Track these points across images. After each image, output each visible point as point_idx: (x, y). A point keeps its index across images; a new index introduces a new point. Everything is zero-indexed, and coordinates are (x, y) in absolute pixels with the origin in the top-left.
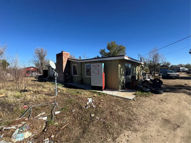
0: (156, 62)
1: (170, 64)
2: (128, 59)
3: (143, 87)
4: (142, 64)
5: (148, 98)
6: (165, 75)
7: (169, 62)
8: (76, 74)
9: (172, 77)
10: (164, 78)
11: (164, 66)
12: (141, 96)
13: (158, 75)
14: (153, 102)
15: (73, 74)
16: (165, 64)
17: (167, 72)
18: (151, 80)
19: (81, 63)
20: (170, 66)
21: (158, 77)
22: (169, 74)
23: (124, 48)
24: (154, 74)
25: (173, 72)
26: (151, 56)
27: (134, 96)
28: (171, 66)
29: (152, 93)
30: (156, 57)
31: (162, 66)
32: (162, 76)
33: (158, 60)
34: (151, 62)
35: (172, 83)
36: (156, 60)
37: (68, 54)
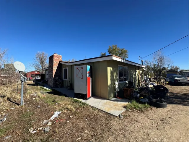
0: (161, 65)
1: (178, 68)
2: (120, 61)
3: (141, 95)
4: (144, 68)
5: (142, 114)
6: (173, 80)
7: (177, 66)
8: (67, 79)
9: (181, 83)
10: (171, 84)
11: (171, 70)
12: (133, 111)
13: (164, 80)
14: (149, 122)
15: (64, 78)
16: (173, 69)
17: (174, 77)
18: (154, 86)
19: (71, 65)
20: (178, 71)
21: (163, 82)
22: (178, 80)
23: (126, 51)
24: (160, 79)
25: (182, 77)
26: (155, 60)
27: (124, 110)
28: (181, 71)
29: (150, 105)
30: (161, 60)
31: (169, 71)
32: (169, 82)
33: (164, 64)
34: (155, 65)
35: (181, 91)
36: (161, 63)
37: (60, 57)
